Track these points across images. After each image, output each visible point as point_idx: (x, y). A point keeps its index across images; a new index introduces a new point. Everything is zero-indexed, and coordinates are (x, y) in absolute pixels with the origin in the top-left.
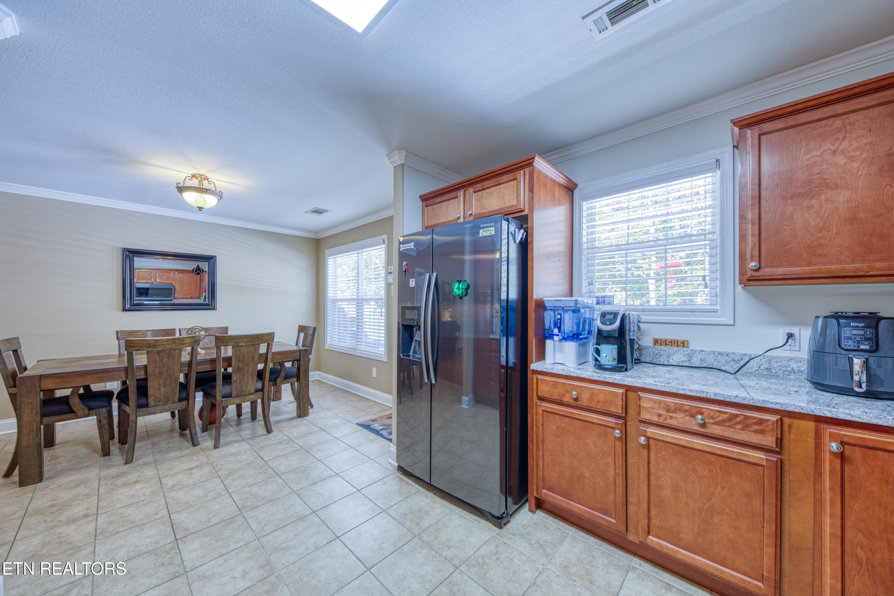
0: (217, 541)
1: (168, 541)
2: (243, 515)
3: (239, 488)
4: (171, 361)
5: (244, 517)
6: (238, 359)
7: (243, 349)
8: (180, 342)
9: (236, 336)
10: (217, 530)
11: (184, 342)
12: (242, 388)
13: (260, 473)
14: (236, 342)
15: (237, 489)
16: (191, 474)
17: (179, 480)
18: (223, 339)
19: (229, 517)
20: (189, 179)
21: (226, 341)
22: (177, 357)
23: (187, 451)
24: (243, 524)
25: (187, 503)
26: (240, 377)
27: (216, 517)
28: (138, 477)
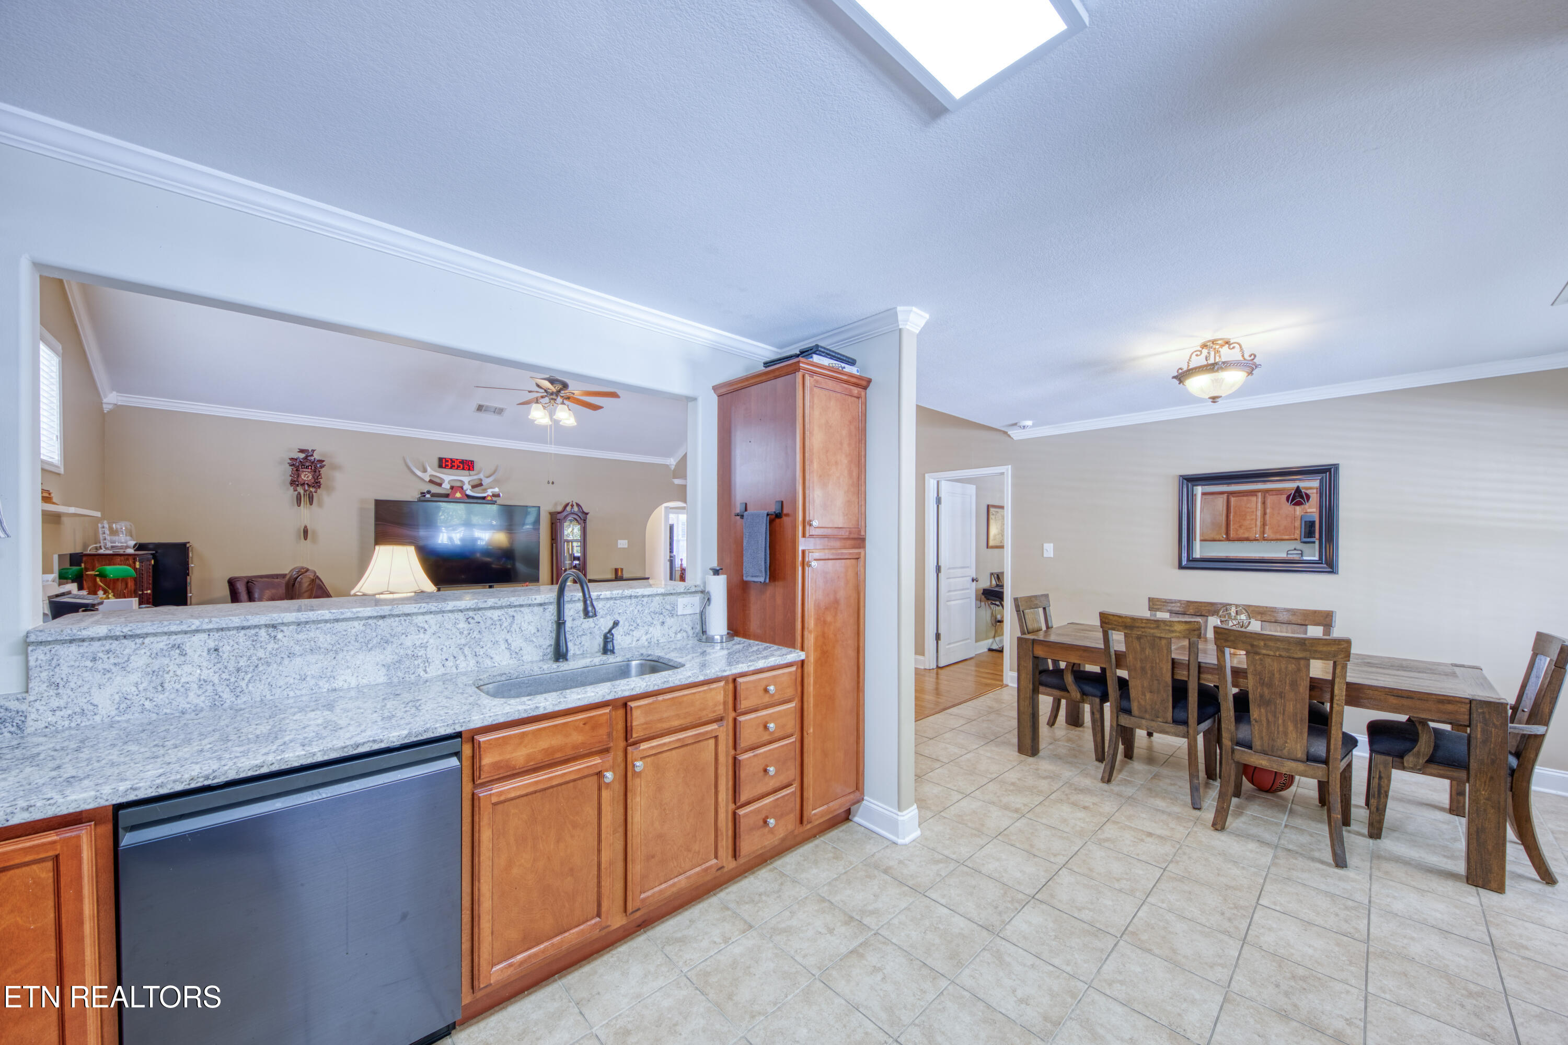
0: (1056, 937)
1: (1027, 892)
2: (1118, 942)
3: (1164, 905)
4: (1157, 655)
5: (1115, 945)
6: (1260, 679)
7: (1268, 661)
8: (1167, 628)
9: (1251, 633)
10: (1072, 927)
11: (1172, 629)
12: (1273, 740)
13: (1223, 914)
14: (1252, 646)
15: (1160, 904)
16: (1142, 840)
17: (1121, 837)
18: (1225, 634)
19: (1102, 927)
20: (1197, 355)
21: (1232, 638)
22: (1165, 651)
23: (1176, 809)
24: (1102, 951)
25: (1091, 870)
26: (1267, 715)
27: (1091, 913)
28: (1094, 804)
